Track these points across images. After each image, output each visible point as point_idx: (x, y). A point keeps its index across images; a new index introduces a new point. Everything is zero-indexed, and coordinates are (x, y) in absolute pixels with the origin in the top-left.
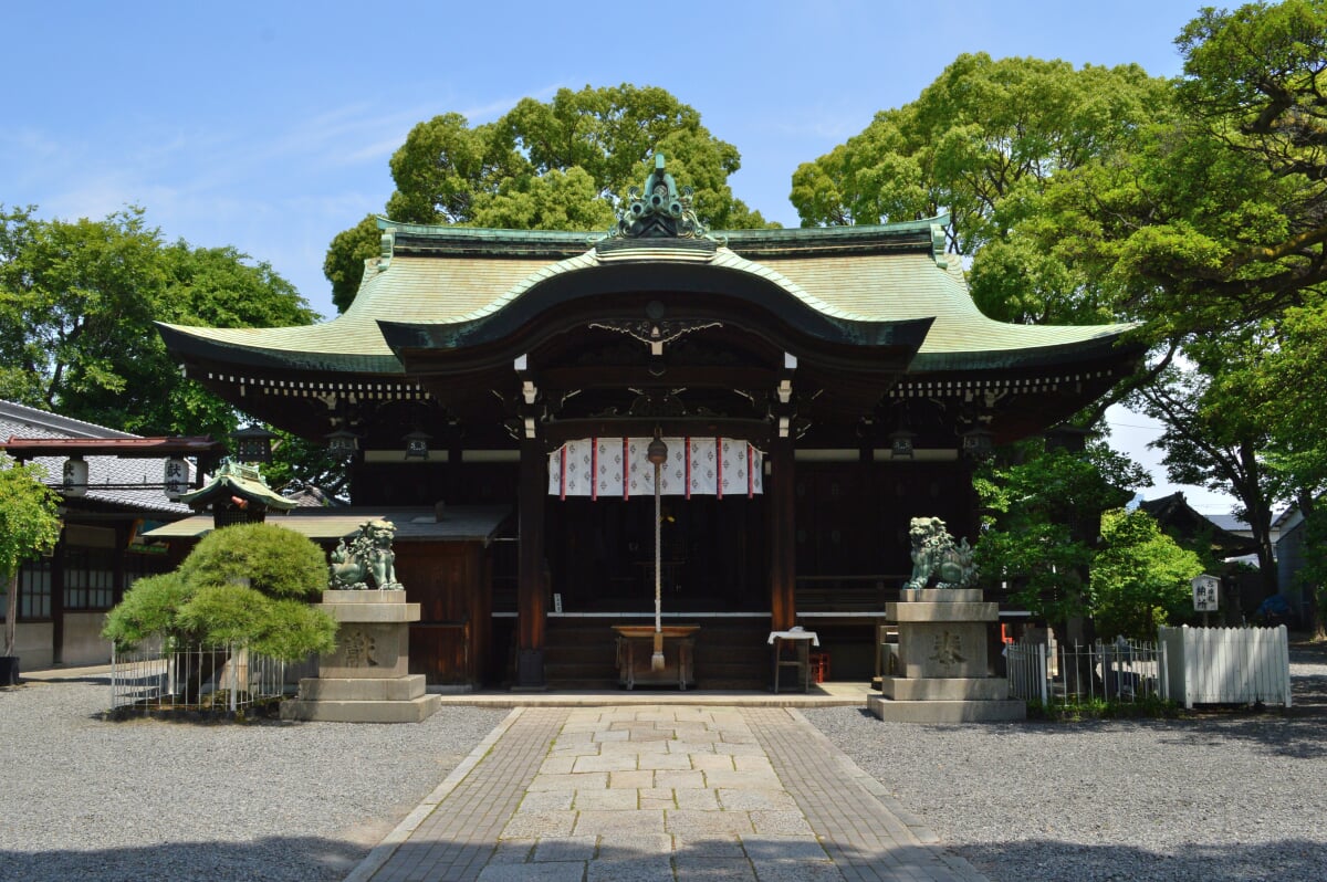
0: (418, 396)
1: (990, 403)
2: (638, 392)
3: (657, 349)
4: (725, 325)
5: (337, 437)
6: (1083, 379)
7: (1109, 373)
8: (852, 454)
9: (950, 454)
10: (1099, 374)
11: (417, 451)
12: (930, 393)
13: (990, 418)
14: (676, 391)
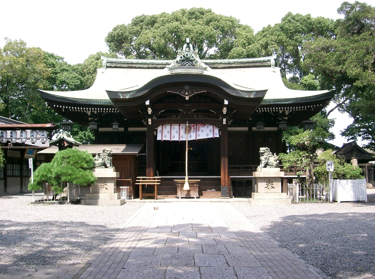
0: (115, 111)
1: (287, 113)
2: (182, 111)
3: (187, 98)
4: (207, 91)
5: (91, 124)
6: (313, 107)
7: (321, 105)
8: (246, 129)
9: (275, 129)
10: (318, 105)
11: (115, 127)
12: (269, 111)
13: (287, 118)
14: (193, 111)
